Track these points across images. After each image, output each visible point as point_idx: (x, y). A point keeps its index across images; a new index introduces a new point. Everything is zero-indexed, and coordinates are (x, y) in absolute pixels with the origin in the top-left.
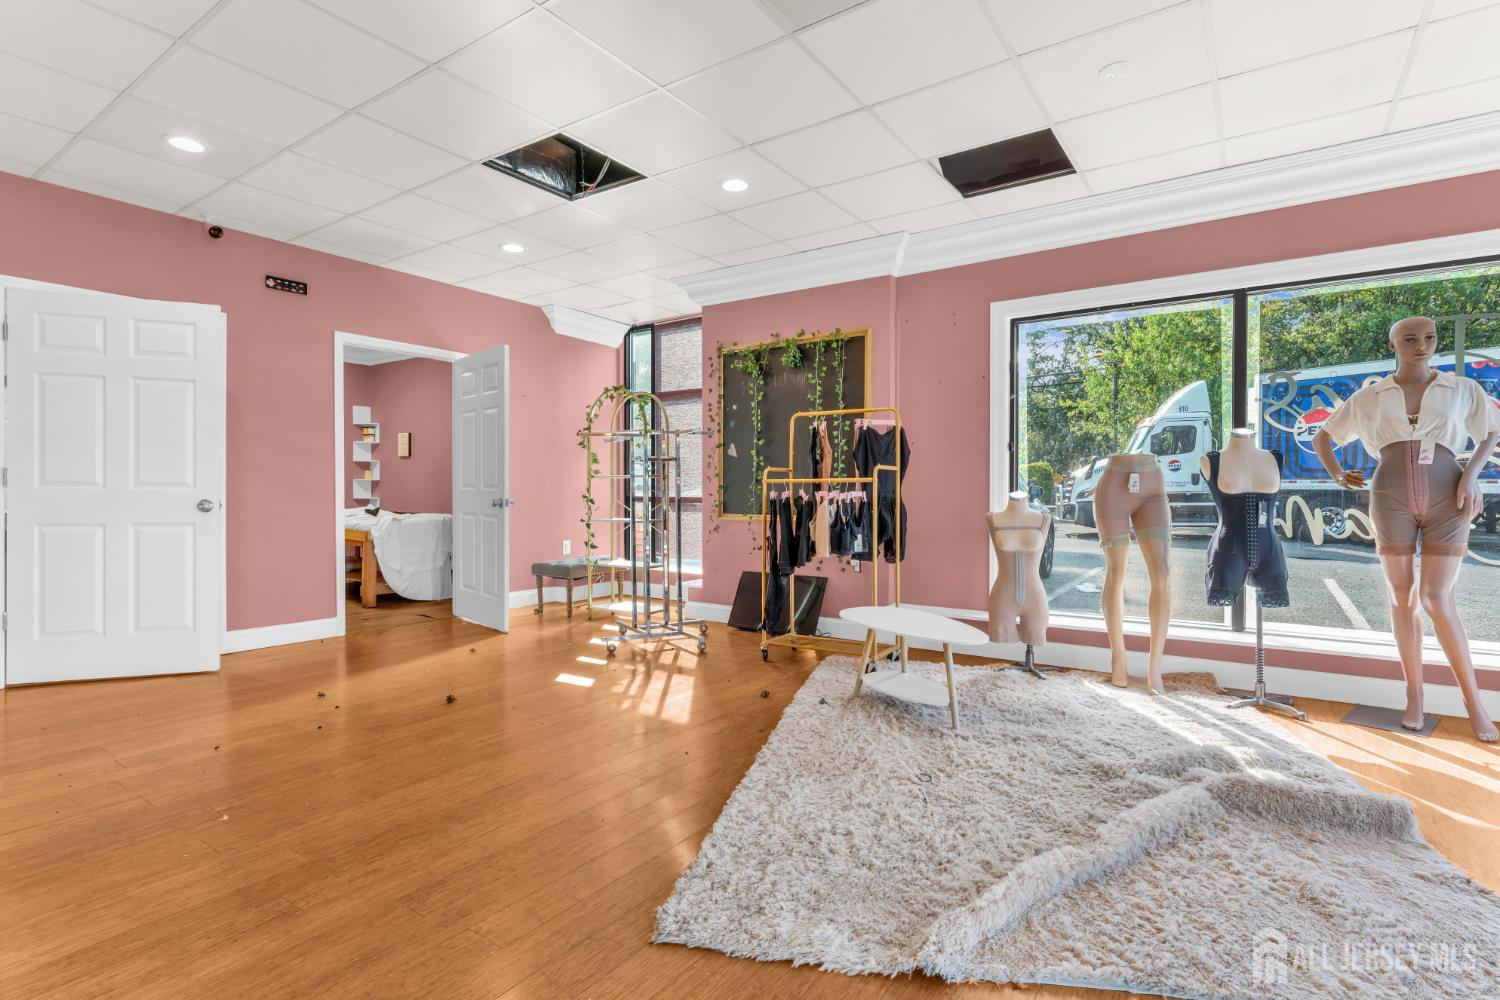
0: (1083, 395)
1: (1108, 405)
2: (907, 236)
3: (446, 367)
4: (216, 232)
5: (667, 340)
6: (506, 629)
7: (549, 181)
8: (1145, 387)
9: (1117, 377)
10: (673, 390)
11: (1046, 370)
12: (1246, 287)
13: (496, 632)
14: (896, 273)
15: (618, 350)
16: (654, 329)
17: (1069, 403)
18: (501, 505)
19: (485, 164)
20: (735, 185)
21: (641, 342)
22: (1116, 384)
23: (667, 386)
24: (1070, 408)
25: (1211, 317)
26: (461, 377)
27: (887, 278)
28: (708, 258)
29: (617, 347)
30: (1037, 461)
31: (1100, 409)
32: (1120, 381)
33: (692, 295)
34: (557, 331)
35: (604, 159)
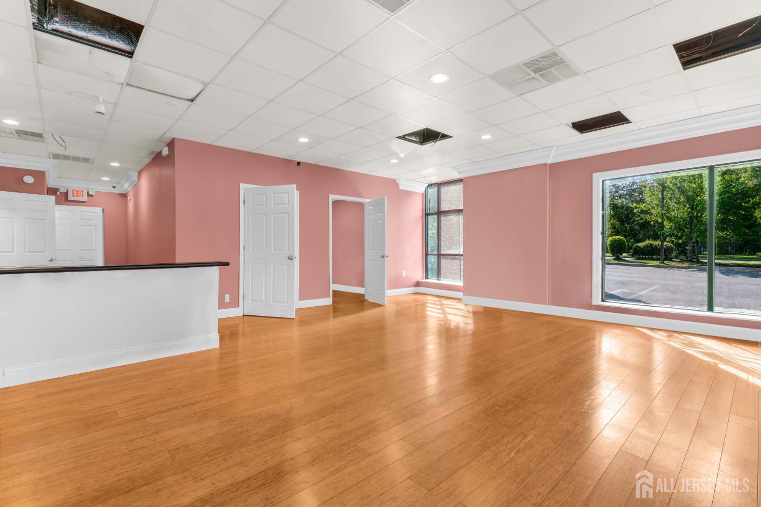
0: (642, 201)
1: (658, 205)
2: (555, 148)
3: (362, 205)
4: (299, 163)
5: (444, 189)
6: (385, 304)
7: (415, 139)
8: (680, 196)
9: (663, 191)
10: (446, 210)
11: (622, 186)
12: (714, 164)
13: (381, 306)
14: (550, 162)
15: (423, 194)
16: (440, 185)
17: (635, 205)
18: (384, 257)
19: (397, 138)
20: (486, 137)
21: (433, 191)
22: (662, 194)
23: (444, 208)
24: (636, 208)
25: (700, 176)
26: (368, 209)
27: (545, 165)
28: (469, 159)
29: (422, 192)
30: (617, 235)
31: (653, 208)
32: (665, 193)
33: (459, 173)
34: (401, 188)
35: (440, 133)
